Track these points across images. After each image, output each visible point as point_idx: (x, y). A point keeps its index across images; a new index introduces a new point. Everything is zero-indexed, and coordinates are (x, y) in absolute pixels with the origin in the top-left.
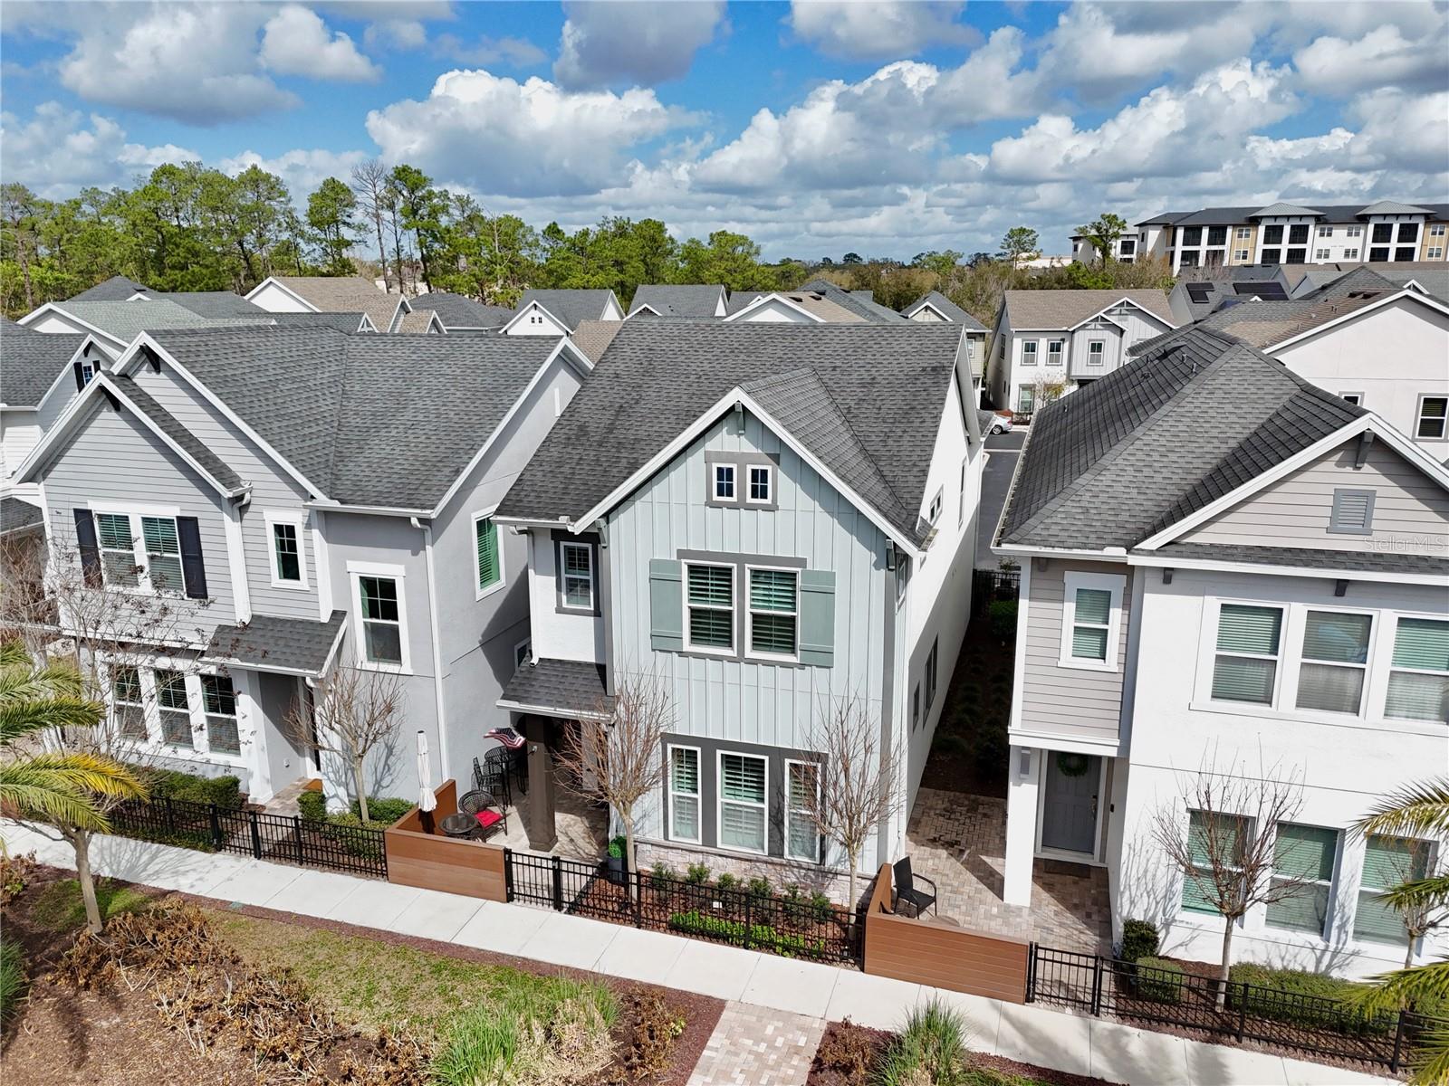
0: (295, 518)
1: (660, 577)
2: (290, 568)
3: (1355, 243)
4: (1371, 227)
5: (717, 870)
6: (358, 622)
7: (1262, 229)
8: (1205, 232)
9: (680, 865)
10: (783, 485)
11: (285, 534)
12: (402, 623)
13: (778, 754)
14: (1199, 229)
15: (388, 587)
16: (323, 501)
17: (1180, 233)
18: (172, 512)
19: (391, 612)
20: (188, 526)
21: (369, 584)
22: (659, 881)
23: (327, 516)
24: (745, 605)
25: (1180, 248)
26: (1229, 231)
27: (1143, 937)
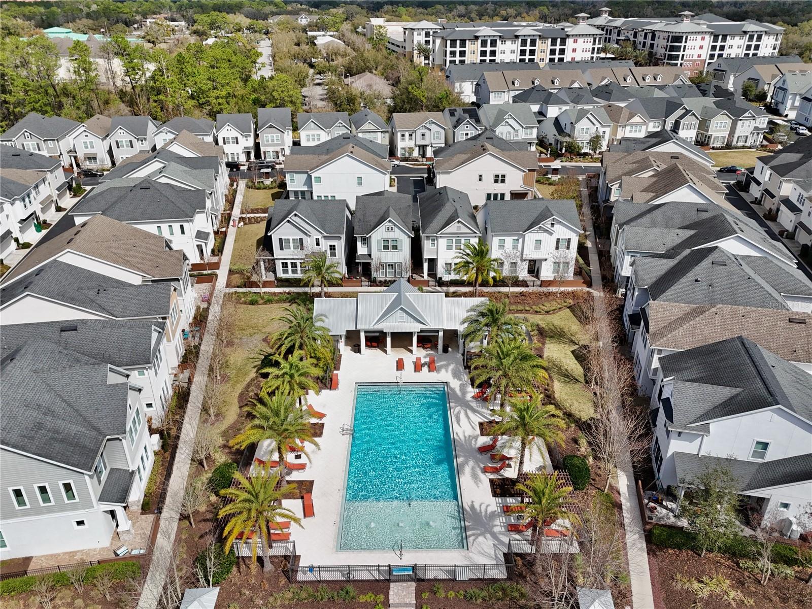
0: (319, 237)
1: (378, 242)
2: (318, 244)
3: (514, 47)
4: (520, 40)
5: (388, 279)
6: (329, 251)
7: (480, 41)
8: (458, 42)
9: (383, 280)
10: (395, 229)
11: (317, 240)
12: (336, 251)
13: (395, 263)
14: (455, 41)
15: (334, 246)
16: (326, 234)
17: (449, 42)
18: (298, 238)
19: (335, 249)
20: (301, 240)
21: (331, 246)
22: (380, 282)
23: (325, 237)
24: (390, 244)
25: (449, 49)
26: (467, 41)
27: (440, 278)
